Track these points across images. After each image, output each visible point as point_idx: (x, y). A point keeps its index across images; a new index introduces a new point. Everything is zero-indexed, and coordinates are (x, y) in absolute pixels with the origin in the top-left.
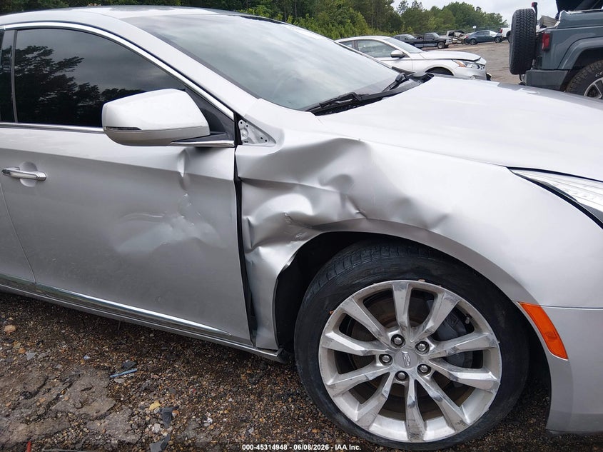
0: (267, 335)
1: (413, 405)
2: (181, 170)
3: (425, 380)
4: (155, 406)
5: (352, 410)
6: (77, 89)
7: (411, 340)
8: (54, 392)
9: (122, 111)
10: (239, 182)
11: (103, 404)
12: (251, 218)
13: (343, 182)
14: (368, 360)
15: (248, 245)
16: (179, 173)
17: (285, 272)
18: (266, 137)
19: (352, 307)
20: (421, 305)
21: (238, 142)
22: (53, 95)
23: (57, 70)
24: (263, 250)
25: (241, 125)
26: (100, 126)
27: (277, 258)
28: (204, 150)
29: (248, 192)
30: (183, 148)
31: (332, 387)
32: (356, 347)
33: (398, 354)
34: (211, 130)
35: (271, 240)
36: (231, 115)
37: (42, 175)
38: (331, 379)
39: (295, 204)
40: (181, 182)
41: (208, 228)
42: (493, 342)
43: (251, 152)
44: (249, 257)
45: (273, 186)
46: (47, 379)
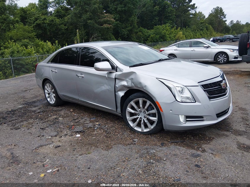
0: (119, 110)
1: (142, 124)
2: (107, 76)
3: (145, 119)
4: (98, 123)
5: (131, 124)
6: (95, 59)
7: (143, 111)
8: (79, 120)
9: (98, 65)
10: (115, 79)
11: (88, 122)
12: (117, 86)
13: (132, 79)
14: (135, 114)
15: (116, 91)
16: (106, 77)
17: (122, 97)
18: (121, 71)
19: (132, 103)
20: (144, 103)
21: (116, 71)
22: (88, 60)
23: (91, 54)
24: (119, 92)
25: (117, 68)
26: (93, 67)
27: (121, 94)
28: (111, 73)
29: (117, 81)
30: (107, 72)
31: (128, 119)
32: (133, 111)
33: (141, 114)
34: (112, 69)
35: (120, 90)
36: (116, 66)
37: (83, 76)
38: (128, 117)
39: (124, 83)
40: (106, 78)
41: (110, 87)
42: (156, 111)
43: (118, 73)
44: (116, 94)
45: (121, 80)
46: (78, 118)
